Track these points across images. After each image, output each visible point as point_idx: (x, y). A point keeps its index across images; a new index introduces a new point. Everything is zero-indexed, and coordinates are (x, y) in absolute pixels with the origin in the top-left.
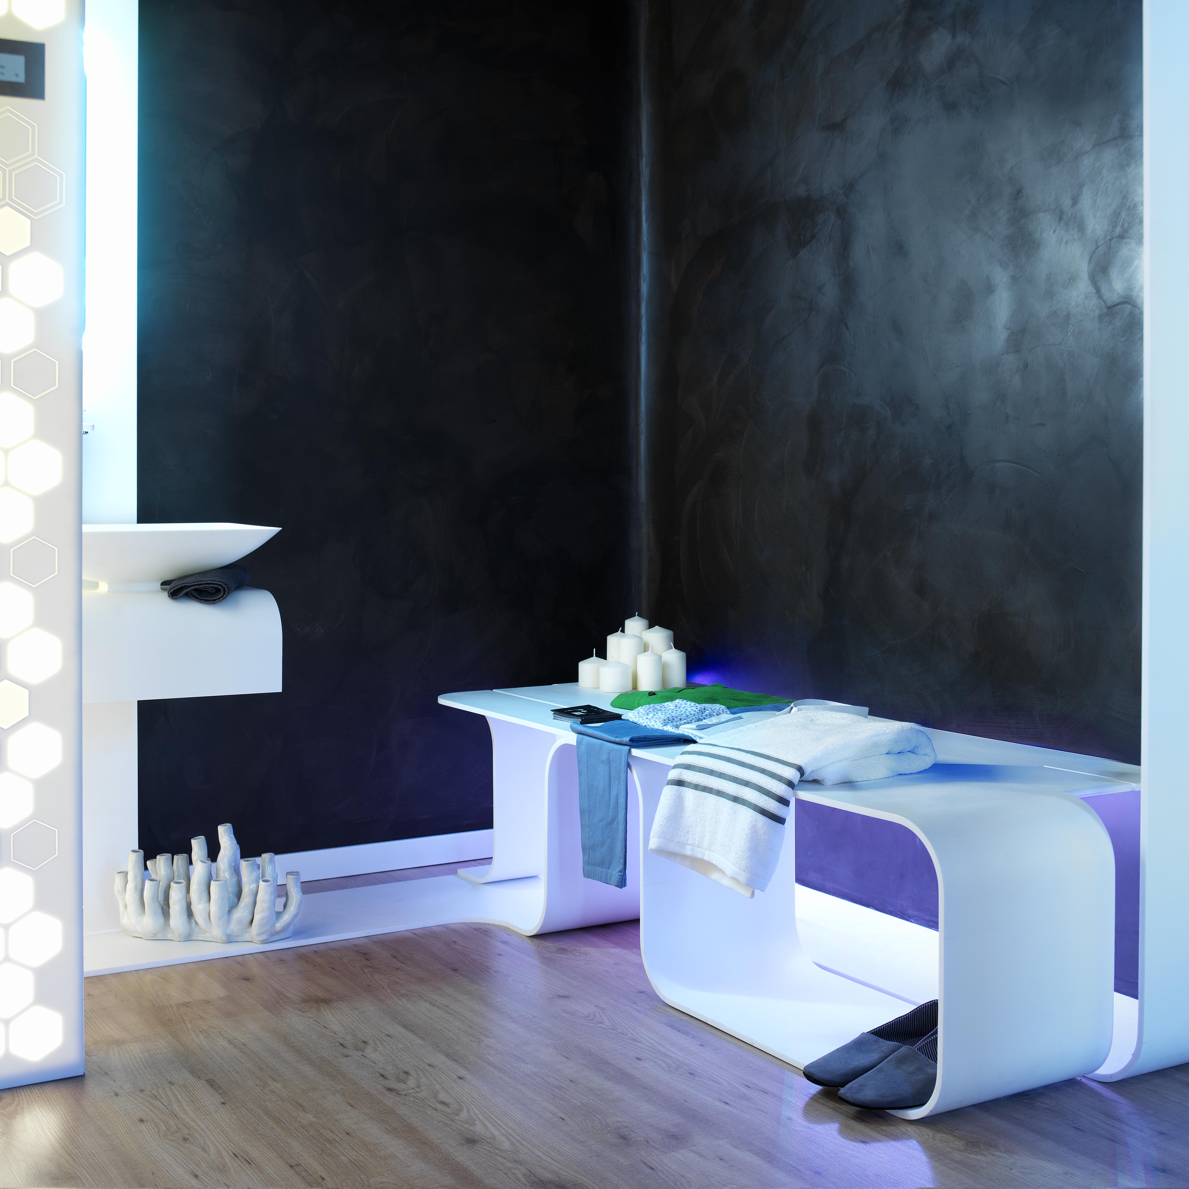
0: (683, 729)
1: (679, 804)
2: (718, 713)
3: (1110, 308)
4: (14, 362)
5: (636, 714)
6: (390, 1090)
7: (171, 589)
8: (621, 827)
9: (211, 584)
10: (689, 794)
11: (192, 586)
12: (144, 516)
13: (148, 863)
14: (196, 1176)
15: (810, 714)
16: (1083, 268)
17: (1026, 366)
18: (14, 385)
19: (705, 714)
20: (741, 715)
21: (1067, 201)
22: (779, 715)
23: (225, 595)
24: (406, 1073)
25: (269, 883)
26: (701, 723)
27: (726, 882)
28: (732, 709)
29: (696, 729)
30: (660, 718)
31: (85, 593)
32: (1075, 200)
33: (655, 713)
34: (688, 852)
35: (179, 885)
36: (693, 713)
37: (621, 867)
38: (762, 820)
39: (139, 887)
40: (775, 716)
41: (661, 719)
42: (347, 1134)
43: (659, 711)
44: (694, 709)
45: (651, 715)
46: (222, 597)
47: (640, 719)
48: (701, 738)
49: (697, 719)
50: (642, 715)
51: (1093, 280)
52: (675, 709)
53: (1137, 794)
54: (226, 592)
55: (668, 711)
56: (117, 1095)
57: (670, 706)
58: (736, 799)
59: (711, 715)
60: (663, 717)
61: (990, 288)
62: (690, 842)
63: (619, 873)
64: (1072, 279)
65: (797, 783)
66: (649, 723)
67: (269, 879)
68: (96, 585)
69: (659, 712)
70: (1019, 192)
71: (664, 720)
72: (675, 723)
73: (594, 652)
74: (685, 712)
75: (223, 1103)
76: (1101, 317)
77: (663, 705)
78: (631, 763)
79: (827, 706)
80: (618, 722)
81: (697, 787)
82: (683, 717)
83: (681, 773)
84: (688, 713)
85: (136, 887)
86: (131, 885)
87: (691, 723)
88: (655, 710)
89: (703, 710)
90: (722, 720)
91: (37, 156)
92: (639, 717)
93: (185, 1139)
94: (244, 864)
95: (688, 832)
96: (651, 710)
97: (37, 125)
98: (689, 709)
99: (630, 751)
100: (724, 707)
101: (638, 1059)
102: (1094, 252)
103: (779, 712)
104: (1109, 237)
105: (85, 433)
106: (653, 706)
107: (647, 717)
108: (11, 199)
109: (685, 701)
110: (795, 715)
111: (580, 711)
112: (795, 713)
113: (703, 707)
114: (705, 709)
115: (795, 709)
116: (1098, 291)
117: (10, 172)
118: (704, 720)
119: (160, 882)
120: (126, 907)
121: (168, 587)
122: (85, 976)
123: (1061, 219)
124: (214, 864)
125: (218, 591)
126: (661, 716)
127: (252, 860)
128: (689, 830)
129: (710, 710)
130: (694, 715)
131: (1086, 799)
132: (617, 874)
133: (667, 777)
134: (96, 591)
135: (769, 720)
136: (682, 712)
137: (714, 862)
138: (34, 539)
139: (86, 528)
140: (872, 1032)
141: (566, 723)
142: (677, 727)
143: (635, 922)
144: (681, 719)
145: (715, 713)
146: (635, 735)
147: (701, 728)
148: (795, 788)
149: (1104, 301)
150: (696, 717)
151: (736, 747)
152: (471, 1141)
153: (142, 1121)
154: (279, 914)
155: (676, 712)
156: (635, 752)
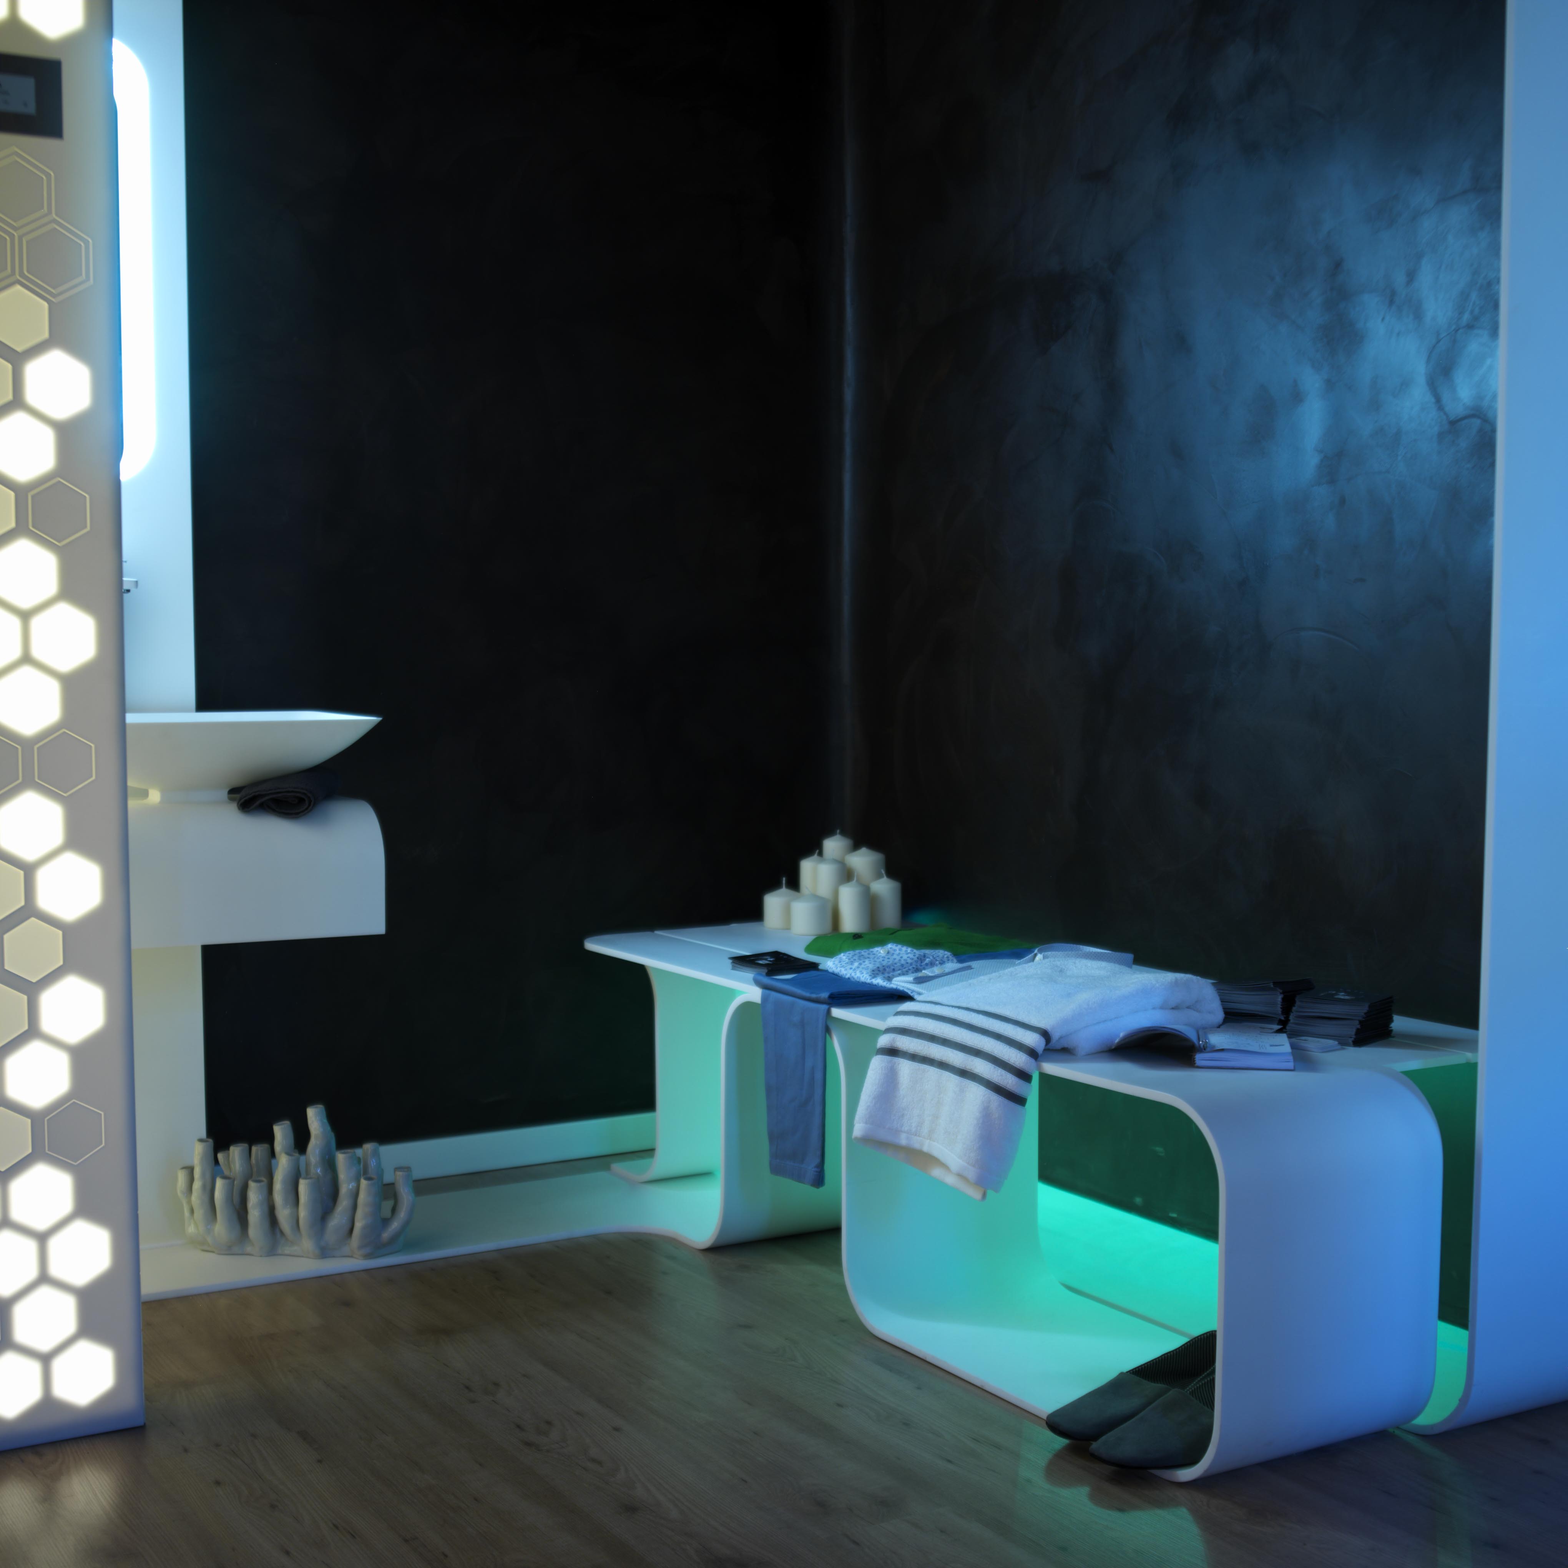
0: (896, 983)
1: (890, 1080)
2: (941, 962)
3: (1453, 423)
4: (33, 497)
5: (837, 962)
6: (529, 1444)
7: (240, 799)
8: (818, 1109)
9: (292, 792)
10: (905, 1067)
11: (268, 794)
12: (204, 703)
13: (220, 1156)
14: (287, 1553)
15: (1058, 963)
16: (1419, 369)
17: (1343, 501)
18: (33, 527)
19: (924, 963)
20: (971, 964)
21: (1400, 278)
22: (1019, 964)
23: (311, 807)
24: (549, 1423)
25: (373, 1182)
26: (920, 974)
27: (950, 1180)
28: (960, 956)
29: (913, 983)
30: (867, 968)
31: (132, 803)
32: (1411, 276)
33: (861, 962)
34: (903, 1140)
35: (258, 1184)
36: (909, 961)
37: (817, 1161)
38: (996, 1100)
39: (209, 1187)
40: (1015, 965)
41: (869, 970)
42: (476, 1499)
43: (866, 958)
44: (911, 956)
45: (856, 964)
46: (307, 809)
47: (843, 969)
48: (920, 994)
49: (915, 969)
50: (845, 965)
51: (1432, 385)
52: (887, 957)
53: (1472, 1067)
54: (312, 803)
55: (878, 958)
56: (186, 1450)
57: (880, 953)
58: (964, 1073)
59: (932, 964)
60: (871, 966)
61: (1297, 397)
62: (906, 1128)
63: (816, 1169)
64: (1405, 384)
65: (1041, 1052)
66: (853, 974)
67: (373, 1176)
68: (145, 794)
69: (867, 962)
70: (1338, 266)
71: (873, 971)
72: (886, 975)
73: (784, 882)
74: (900, 960)
75: (320, 1461)
76: (1441, 436)
77: (872, 952)
78: (832, 1027)
79: (1080, 952)
80: (812, 973)
81: (914, 1057)
82: (897, 967)
83: (894, 1040)
84: (903, 962)
85: (204, 1187)
86: (197, 1185)
87: (907, 974)
88: (862, 958)
89: (923, 958)
90: (947, 970)
91: (54, 216)
92: (841, 967)
93: (273, 1507)
94: (341, 1158)
95: (903, 1116)
96: (856, 957)
97: (54, 173)
98: (905, 957)
99: (829, 1012)
100: (949, 954)
101: (839, 1405)
102: (1434, 347)
103: (1019, 961)
104: (1453, 327)
105: (126, 591)
106: (860, 953)
107: (850, 966)
108: (22, 274)
109: (899, 946)
110: (1039, 963)
111: (766, 959)
112: (1040, 962)
113: (922, 954)
114: (924, 956)
115: (1039, 957)
116: (1438, 400)
117: (20, 238)
118: (923, 971)
119: (234, 1180)
120: (192, 1211)
121: (237, 796)
122: (143, 1299)
123: (1391, 302)
124: (303, 1158)
125: (301, 801)
126: (869, 964)
127: (351, 1152)
128: (903, 1114)
129: (931, 958)
130: (911, 964)
131: (1409, 1074)
132: (813, 1169)
133: (876, 1045)
134: (145, 801)
135: (1006, 970)
136: (896, 961)
137: (935, 1153)
138: (65, 732)
139: (131, 718)
140: (1133, 1372)
141: (749, 974)
142: (889, 979)
143: (834, 1231)
144: (894, 970)
145: (937, 962)
146: (835, 990)
147: (920, 981)
148: (1038, 1059)
149: (1445, 414)
150: (914, 966)
151: (964, 1005)
152: (631, 1509)
153: (218, 1483)
154: (386, 1222)
155: (888, 960)
156: (837, 1012)
